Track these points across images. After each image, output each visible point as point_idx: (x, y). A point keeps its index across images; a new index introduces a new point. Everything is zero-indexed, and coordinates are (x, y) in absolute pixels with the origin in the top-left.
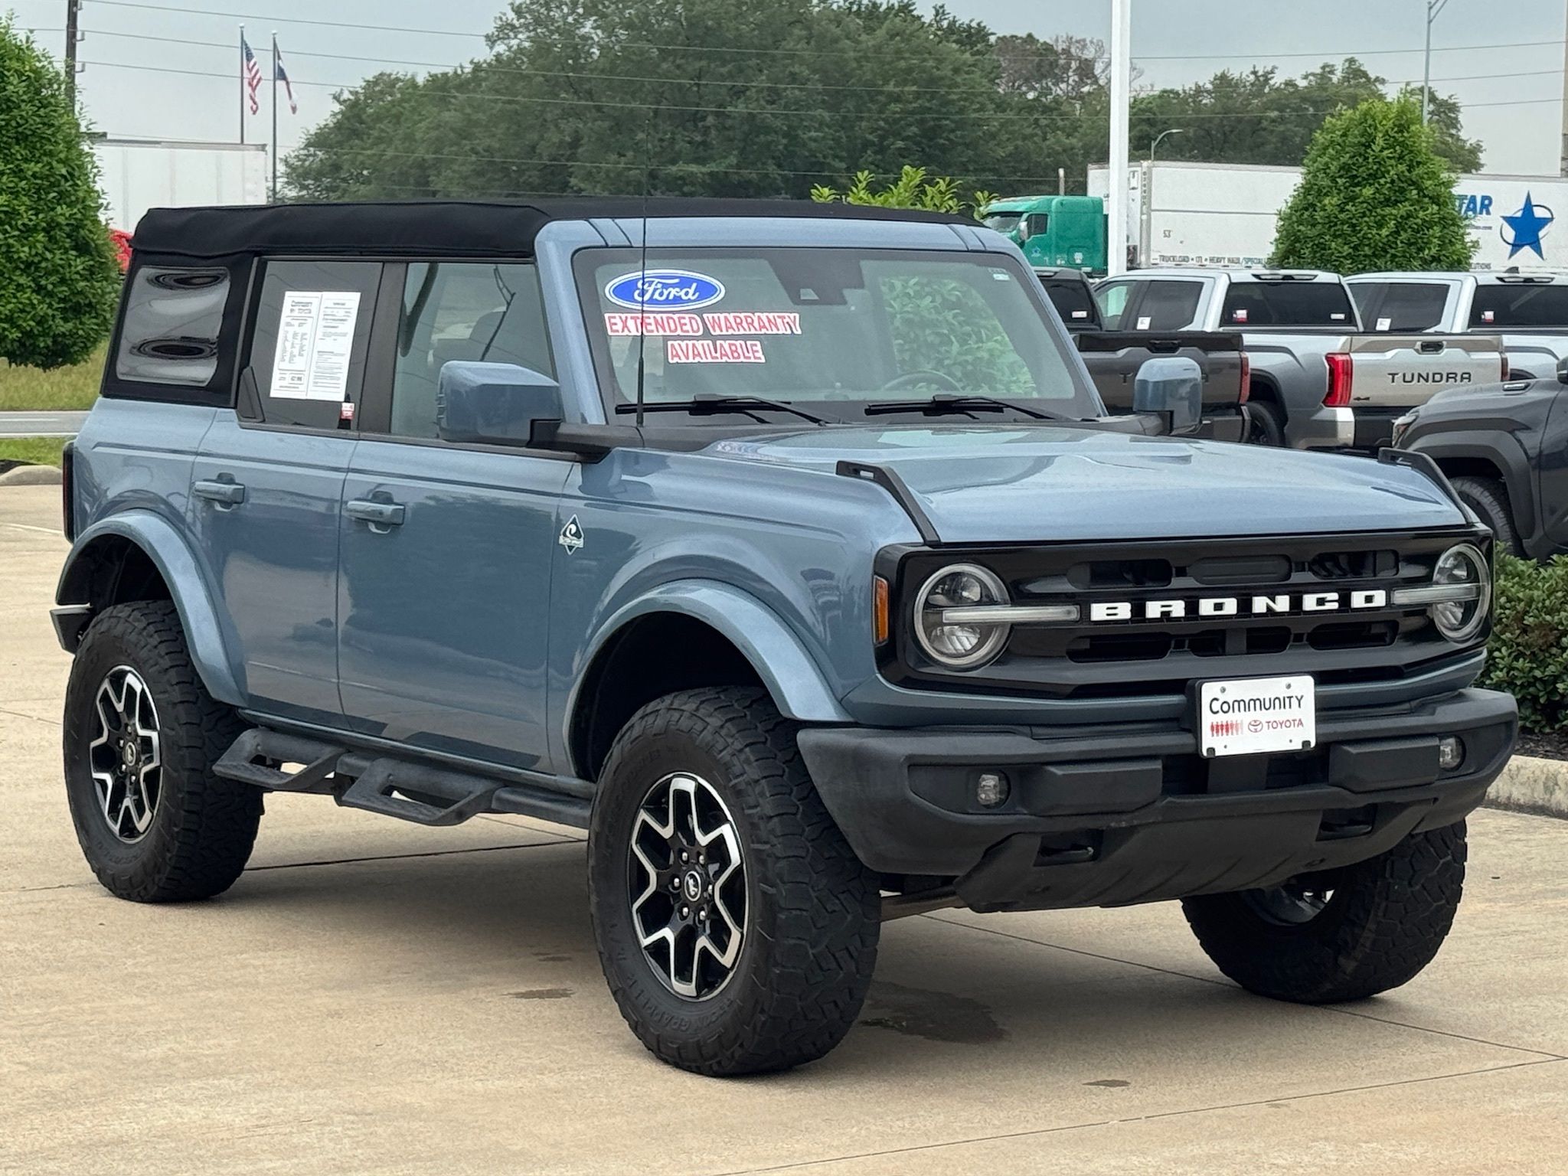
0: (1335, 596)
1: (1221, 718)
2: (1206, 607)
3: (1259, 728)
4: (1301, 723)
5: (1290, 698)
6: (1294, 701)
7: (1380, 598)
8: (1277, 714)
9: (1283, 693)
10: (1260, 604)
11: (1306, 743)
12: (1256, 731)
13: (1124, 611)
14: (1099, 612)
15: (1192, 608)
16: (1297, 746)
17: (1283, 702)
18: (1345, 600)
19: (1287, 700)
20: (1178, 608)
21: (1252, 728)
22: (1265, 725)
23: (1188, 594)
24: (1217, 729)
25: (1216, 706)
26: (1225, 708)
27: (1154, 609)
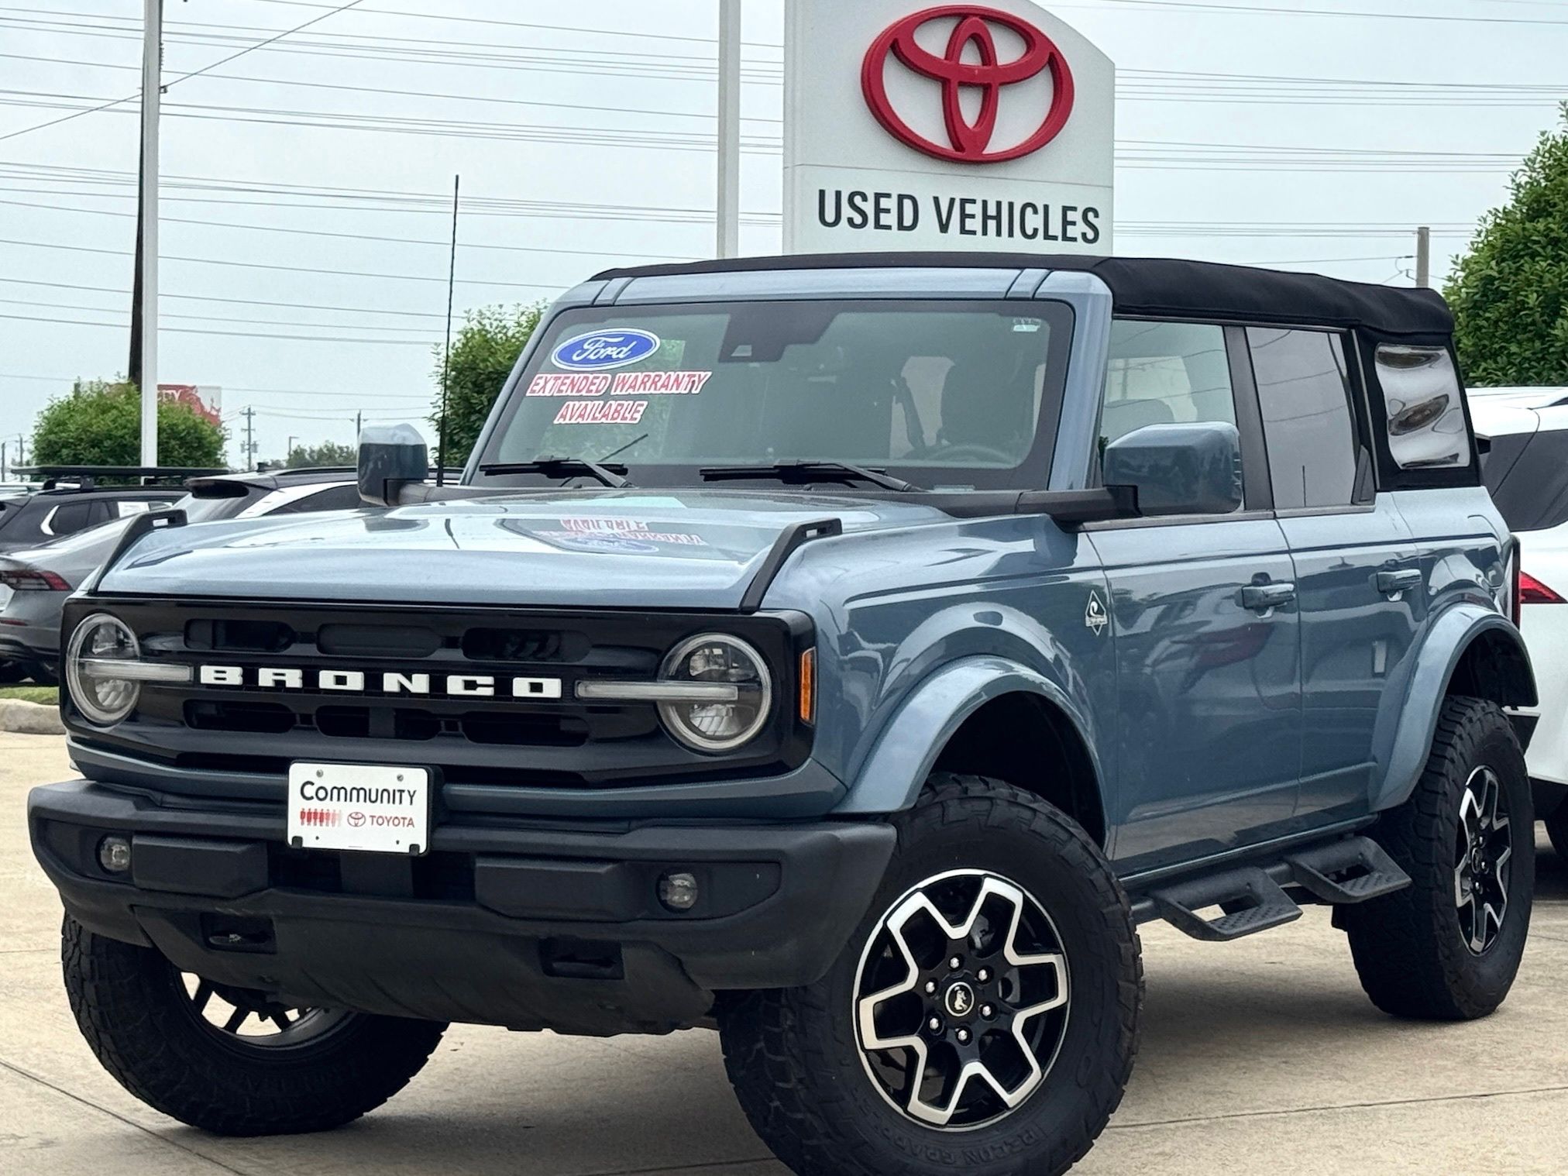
0: (489, 680)
1: (315, 805)
2: (327, 679)
3: (361, 822)
4: (411, 823)
5: (401, 791)
6: (405, 796)
7: (552, 688)
8: (384, 809)
9: (393, 785)
10: (391, 682)
11: (414, 847)
12: (356, 825)
13: (233, 676)
14: (208, 674)
15: (310, 679)
16: (404, 848)
17: (393, 796)
18: (503, 687)
19: (397, 795)
20: (293, 678)
21: (352, 821)
22: (369, 820)
23: (308, 663)
24: (308, 816)
25: (310, 791)
26: (322, 794)
27: (266, 677)
